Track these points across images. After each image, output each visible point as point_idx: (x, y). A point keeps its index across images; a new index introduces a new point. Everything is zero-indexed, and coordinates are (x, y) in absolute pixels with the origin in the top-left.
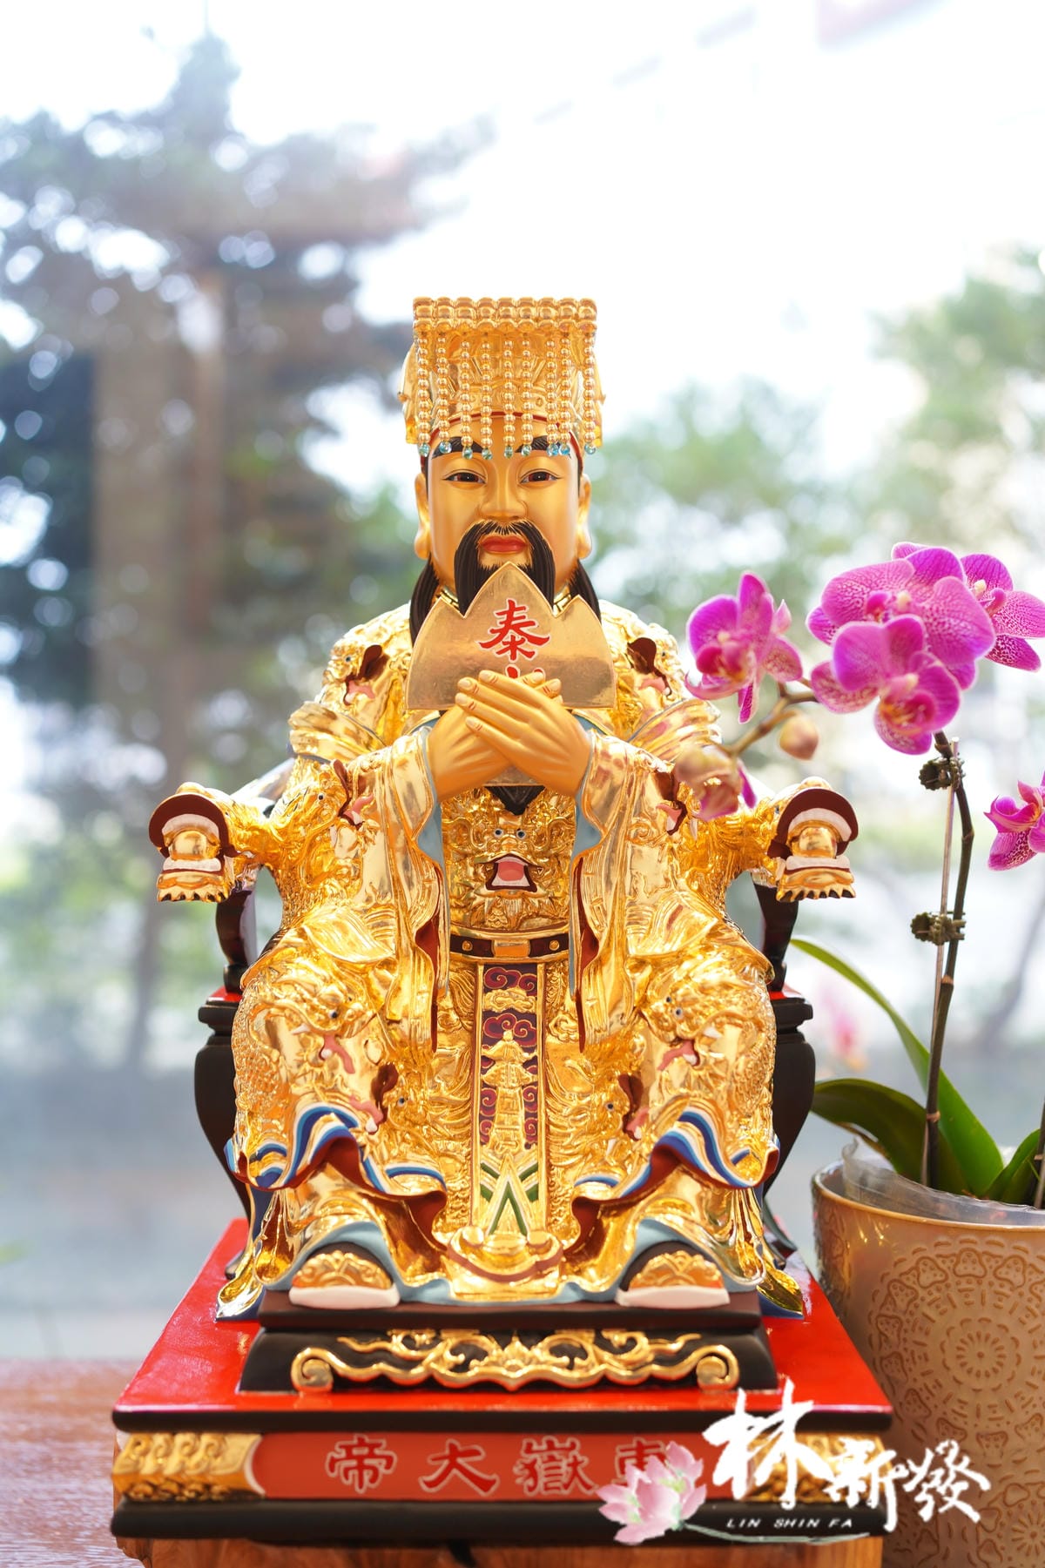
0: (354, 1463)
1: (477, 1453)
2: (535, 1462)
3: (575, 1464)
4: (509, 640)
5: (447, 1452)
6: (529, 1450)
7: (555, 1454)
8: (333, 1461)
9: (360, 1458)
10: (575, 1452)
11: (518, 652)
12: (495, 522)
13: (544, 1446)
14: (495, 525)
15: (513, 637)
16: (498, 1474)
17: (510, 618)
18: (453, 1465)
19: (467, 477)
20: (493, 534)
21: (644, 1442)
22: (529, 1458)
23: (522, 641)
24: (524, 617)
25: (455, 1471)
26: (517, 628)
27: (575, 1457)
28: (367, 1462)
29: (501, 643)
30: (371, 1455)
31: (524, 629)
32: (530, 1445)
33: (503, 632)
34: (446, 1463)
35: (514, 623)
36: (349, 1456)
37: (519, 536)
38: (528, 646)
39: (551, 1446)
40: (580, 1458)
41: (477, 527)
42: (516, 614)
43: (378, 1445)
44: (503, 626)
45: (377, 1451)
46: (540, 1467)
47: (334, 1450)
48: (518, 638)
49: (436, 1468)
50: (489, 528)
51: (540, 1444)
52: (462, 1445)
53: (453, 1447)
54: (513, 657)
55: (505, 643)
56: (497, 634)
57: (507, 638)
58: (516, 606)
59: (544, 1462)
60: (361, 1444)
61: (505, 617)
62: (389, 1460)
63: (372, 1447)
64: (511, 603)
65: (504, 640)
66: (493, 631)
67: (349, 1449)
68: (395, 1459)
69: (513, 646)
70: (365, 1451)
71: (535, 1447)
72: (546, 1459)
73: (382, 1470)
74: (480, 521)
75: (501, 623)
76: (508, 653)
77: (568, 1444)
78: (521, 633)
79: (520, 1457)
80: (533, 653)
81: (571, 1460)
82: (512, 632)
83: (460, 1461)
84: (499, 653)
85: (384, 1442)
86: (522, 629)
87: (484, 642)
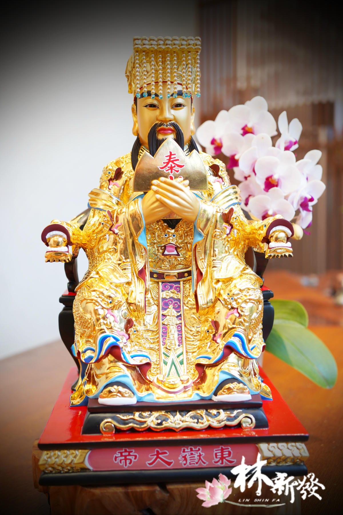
0: (123, 458)
1: (166, 453)
2: (186, 455)
3: (200, 456)
4: (170, 166)
5: (156, 453)
6: (184, 451)
7: (193, 452)
8: (116, 458)
9: (125, 456)
10: (200, 452)
13: (189, 450)
15: (171, 165)
16: (174, 460)
17: (170, 158)
18: (158, 457)
21: (224, 448)
22: (184, 454)
23: (175, 166)
25: (158, 459)
26: (172, 162)
27: (200, 453)
28: (128, 457)
29: (167, 167)
30: (129, 455)
32: (184, 450)
33: (168, 163)
34: (155, 457)
35: (172, 160)
36: (122, 456)
37: (172, 128)
38: (176, 168)
39: (191, 450)
40: (201, 454)
41: (156, 124)
42: (172, 157)
43: (132, 452)
44: (168, 161)
45: (131, 454)
46: (188, 457)
47: (116, 454)
48: (173, 165)
49: (151, 459)
50: (161, 125)
51: (188, 449)
52: (161, 451)
53: (157, 451)
54: (172, 172)
55: (168, 167)
56: (166, 164)
57: (169, 165)
58: (172, 154)
59: (189, 455)
60: (126, 451)
61: (168, 158)
62: (136, 456)
63: (129, 452)
64: (171, 153)
66: (164, 163)
67: (121, 453)
68: (138, 456)
69: (171, 168)
70: (127, 454)
71: (186, 450)
72: (190, 454)
73: (133, 460)
74: (157, 122)
75: (167, 160)
76: (170, 171)
77: (197, 449)
78: (174, 164)
79: (181, 454)
80: (178, 171)
81: (198, 454)
82: (171, 163)
83: (160, 456)
85: (134, 451)
86: (175, 162)
87: (161, 167)
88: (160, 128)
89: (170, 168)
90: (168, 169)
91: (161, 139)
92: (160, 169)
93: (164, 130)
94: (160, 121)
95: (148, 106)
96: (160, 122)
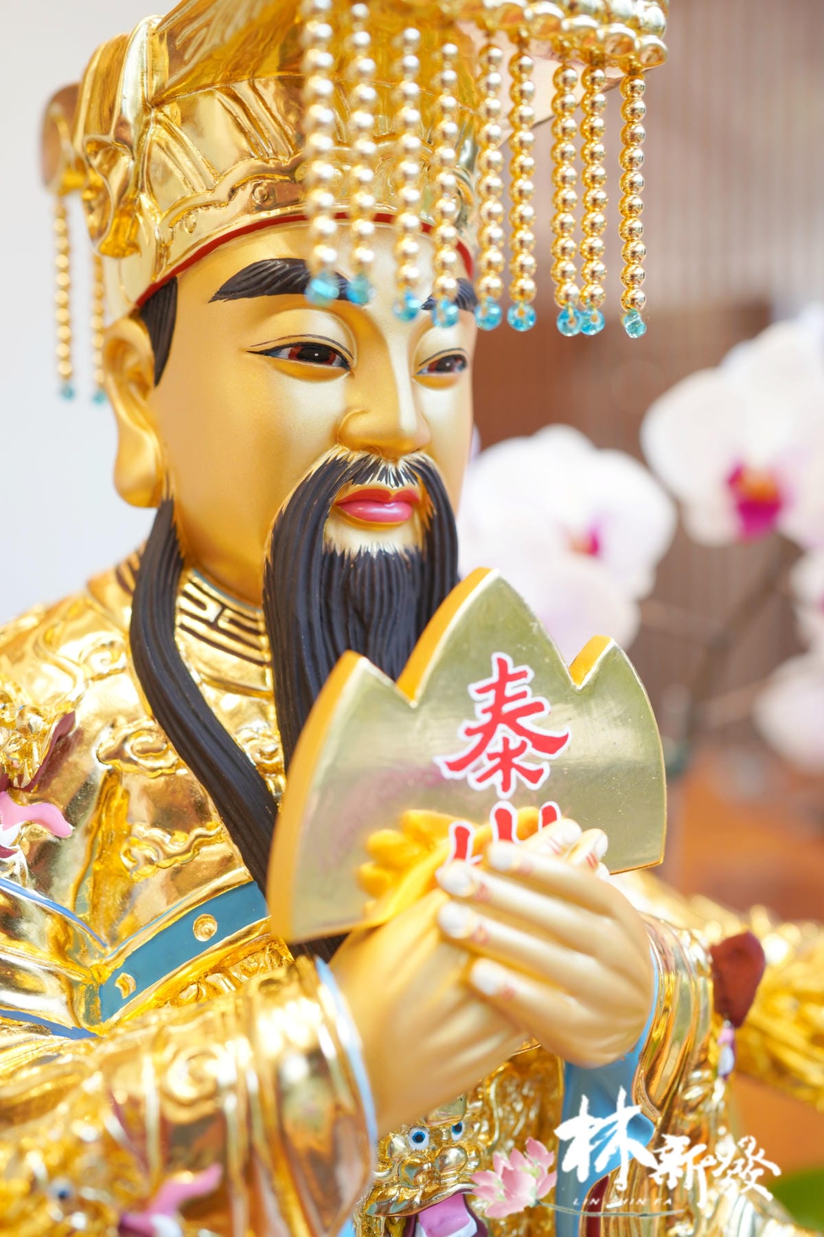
4: (499, 748)
11: (514, 773)
14: (376, 465)
15: (506, 741)
17: (501, 699)
19: (313, 353)
20: (373, 482)
23: (522, 748)
24: (522, 695)
26: (510, 720)
29: (483, 757)
33: (488, 731)
35: (507, 708)
38: (532, 758)
41: (334, 467)
42: (511, 689)
44: (487, 718)
48: (515, 743)
50: (363, 471)
54: (506, 785)
55: (491, 757)
56: (478, 738)
57: (495, 746)
58: (512, 670)
61: (491, 696)
64: (502, 665)
65: (490, 749)
66: (470, 732)
69: (506, 760)
74: (338, 452)
75: (485, 711)
76: (498, 777)
78: (520, 731)
80: (540, 772)
82: (502, 730)
84: (480, 780)
86: (524, 721)
87: (454, 758)
88: (357, 487)
89: (497, 761)
90: (490, 765)
91: (355, 551)
92: (448, 774)
93: (380, 498)
94: (354, 448)
95: (287, 351)
96: (356, 457)
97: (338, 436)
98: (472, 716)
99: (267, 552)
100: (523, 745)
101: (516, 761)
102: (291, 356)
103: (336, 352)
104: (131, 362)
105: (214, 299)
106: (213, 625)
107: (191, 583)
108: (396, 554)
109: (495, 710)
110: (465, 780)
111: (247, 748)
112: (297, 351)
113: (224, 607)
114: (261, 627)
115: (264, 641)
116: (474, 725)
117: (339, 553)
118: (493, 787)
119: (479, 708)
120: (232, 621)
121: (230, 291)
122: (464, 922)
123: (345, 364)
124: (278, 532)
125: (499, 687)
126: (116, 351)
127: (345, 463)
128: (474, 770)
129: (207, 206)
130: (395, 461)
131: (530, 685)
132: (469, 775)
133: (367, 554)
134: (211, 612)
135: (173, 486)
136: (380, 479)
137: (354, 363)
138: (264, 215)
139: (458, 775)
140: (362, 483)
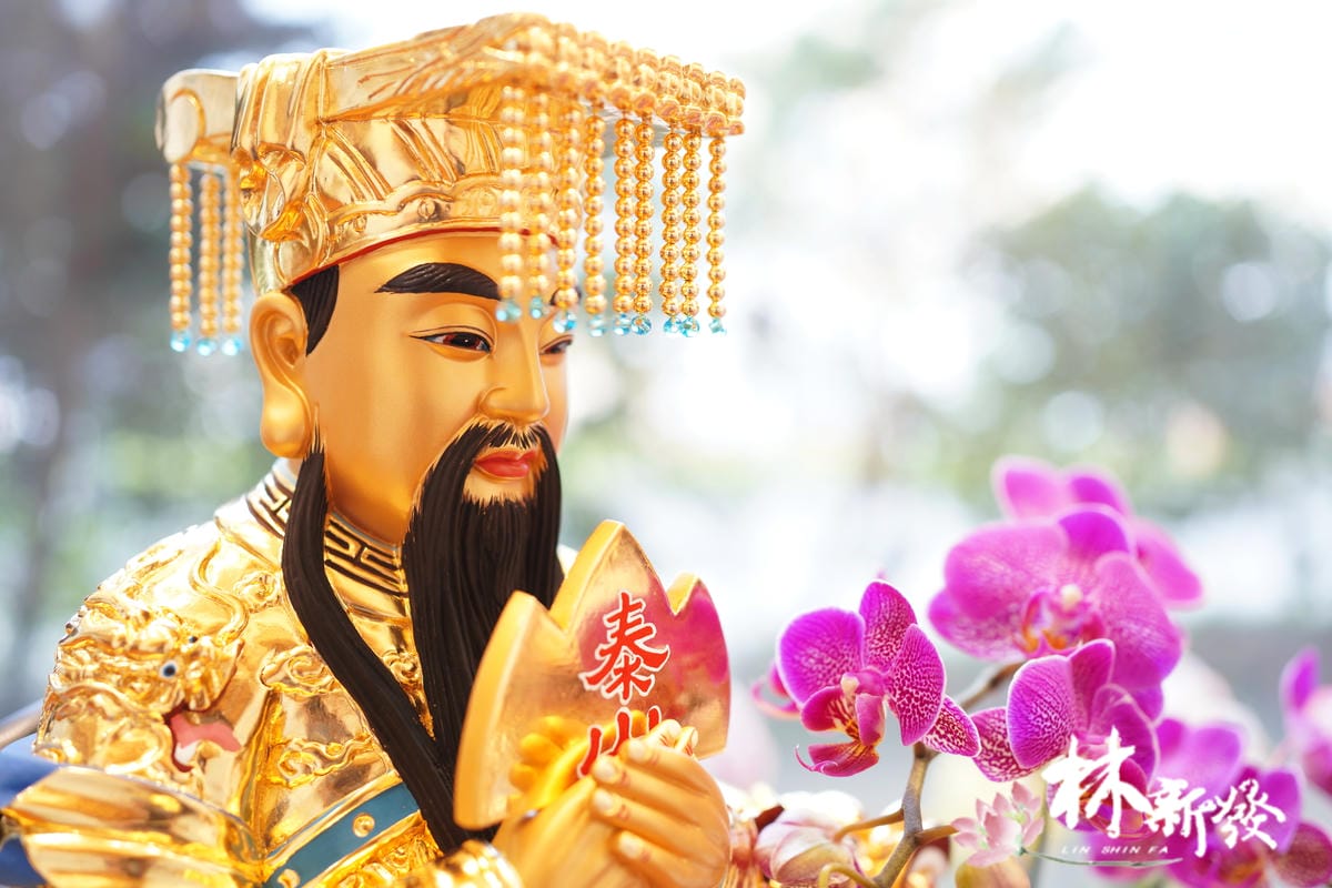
11: (632, 684)
12: (508, 426)
14: (510, 430)
19: (464, 341)
20: (508, 446)
24: (638, 622)
31: (639, 643)
65: (616, 666)
84: (609, 691)
97: (479, 407)
98: (606, 642)
99: (416, 501)
100: (638, 661)
101: (633, 674)
102: (445, 342)
103: (481, 338)
104: (282, 329)
105: (380, 290)
106: (355, 561)
107: (333, 523)
108: (518, 503)
109: (619, 634)
110: (599, 691)
111: (392, 669)
112: (451, 337)
113: (363, 545)
114: (397, 562)
115: (401, 574)
116: (605, 647)
117: (474, 502)
118: (617, 696)
119: (609, 633)
120: (370, 558)
121: (396, 285)
122: (610, 803)
123: (487, 348)
124: (428, 486)
125: (623, 616)
126: (265, 319)
127: (485, 429)
128: (605, 684)
129: (377, 213)
130: (523, 428)
131: (643, 613)
132: (602, 687)
133: (497, 502)
134: (352, 550)
135: (324, 441)
136: (512, 443)
137: (495, 347)
138: (428, 226)
139: (594, 688)
140: (499, 446)
